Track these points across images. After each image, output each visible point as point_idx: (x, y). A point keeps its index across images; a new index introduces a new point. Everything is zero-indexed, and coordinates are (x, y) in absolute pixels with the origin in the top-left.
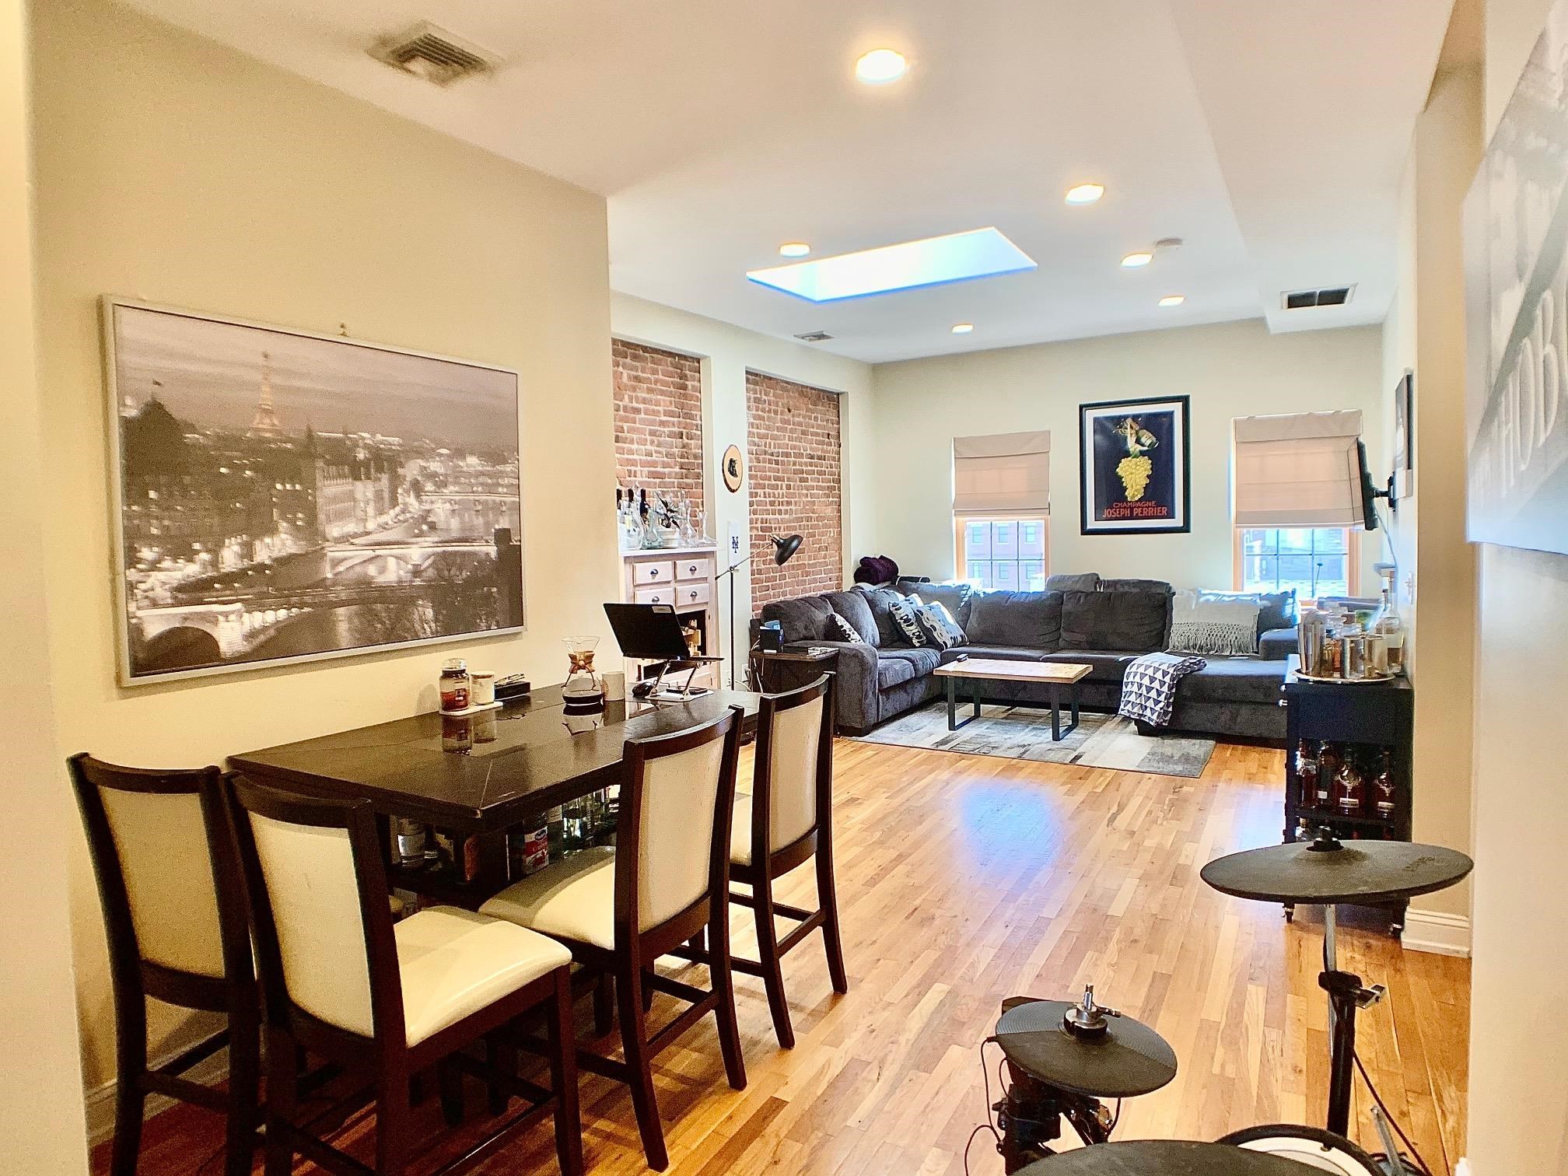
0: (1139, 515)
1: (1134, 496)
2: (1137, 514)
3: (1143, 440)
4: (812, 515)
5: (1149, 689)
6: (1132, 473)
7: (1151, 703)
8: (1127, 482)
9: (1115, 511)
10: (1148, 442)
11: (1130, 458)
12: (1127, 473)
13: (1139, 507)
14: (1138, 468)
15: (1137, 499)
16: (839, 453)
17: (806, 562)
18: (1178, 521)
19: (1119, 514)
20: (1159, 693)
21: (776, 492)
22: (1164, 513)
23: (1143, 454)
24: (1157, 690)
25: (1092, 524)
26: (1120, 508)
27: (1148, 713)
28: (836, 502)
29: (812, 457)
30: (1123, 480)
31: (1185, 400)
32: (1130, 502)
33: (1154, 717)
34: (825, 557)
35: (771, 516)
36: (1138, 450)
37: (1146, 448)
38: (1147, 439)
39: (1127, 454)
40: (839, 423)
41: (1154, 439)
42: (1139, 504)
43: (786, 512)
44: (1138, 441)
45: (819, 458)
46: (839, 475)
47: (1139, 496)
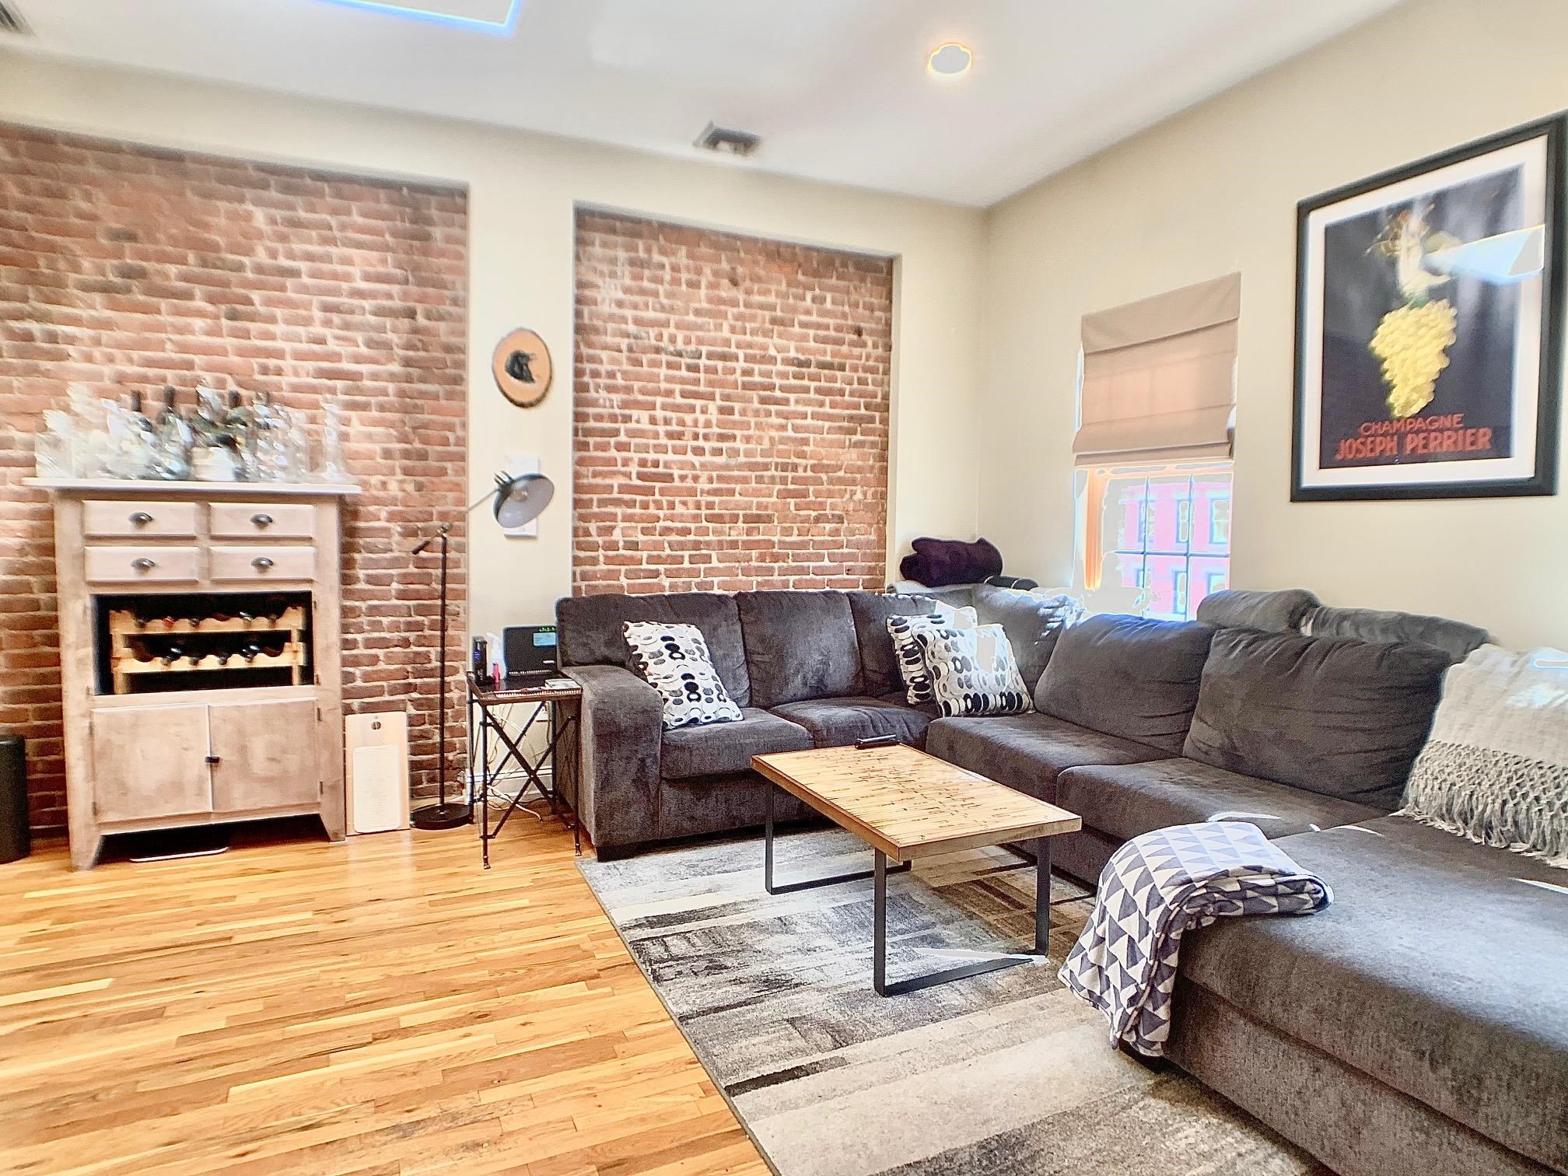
0: (1420, 451)
1: (1408, 405)
2: (1413, 450)
4: (797, 461)
6: (1406, 347)
8: (1394, 370)
9: (1364, 443)
11: (1403, 311)
12: (1397, 348)
13: (1417, 432)
14: (1422, 331)
15: (1415, 410)
16: (887, 360)
17: (775, 539)
18: (1520, 464)
19: (1372, 450)
21: (689, 418)
22: (1485, 442)
23: (1434, 293)
25: (1314, 476)
26: (1374, 434)
28: (873, 445)
29: (801, 364)
30: (1386, 365)
32: (1399, 419)
34: (836, 532)
35: (670, 456)
36: (1423, 286)
37: (1445, 279)
39: (1401, 300)
40: (888, 308)
42: (1419, 424)
43: (718, 452)
44: (1427, 265)
45: (829, 366)
46: (886, 397)
47: (1422, 404)
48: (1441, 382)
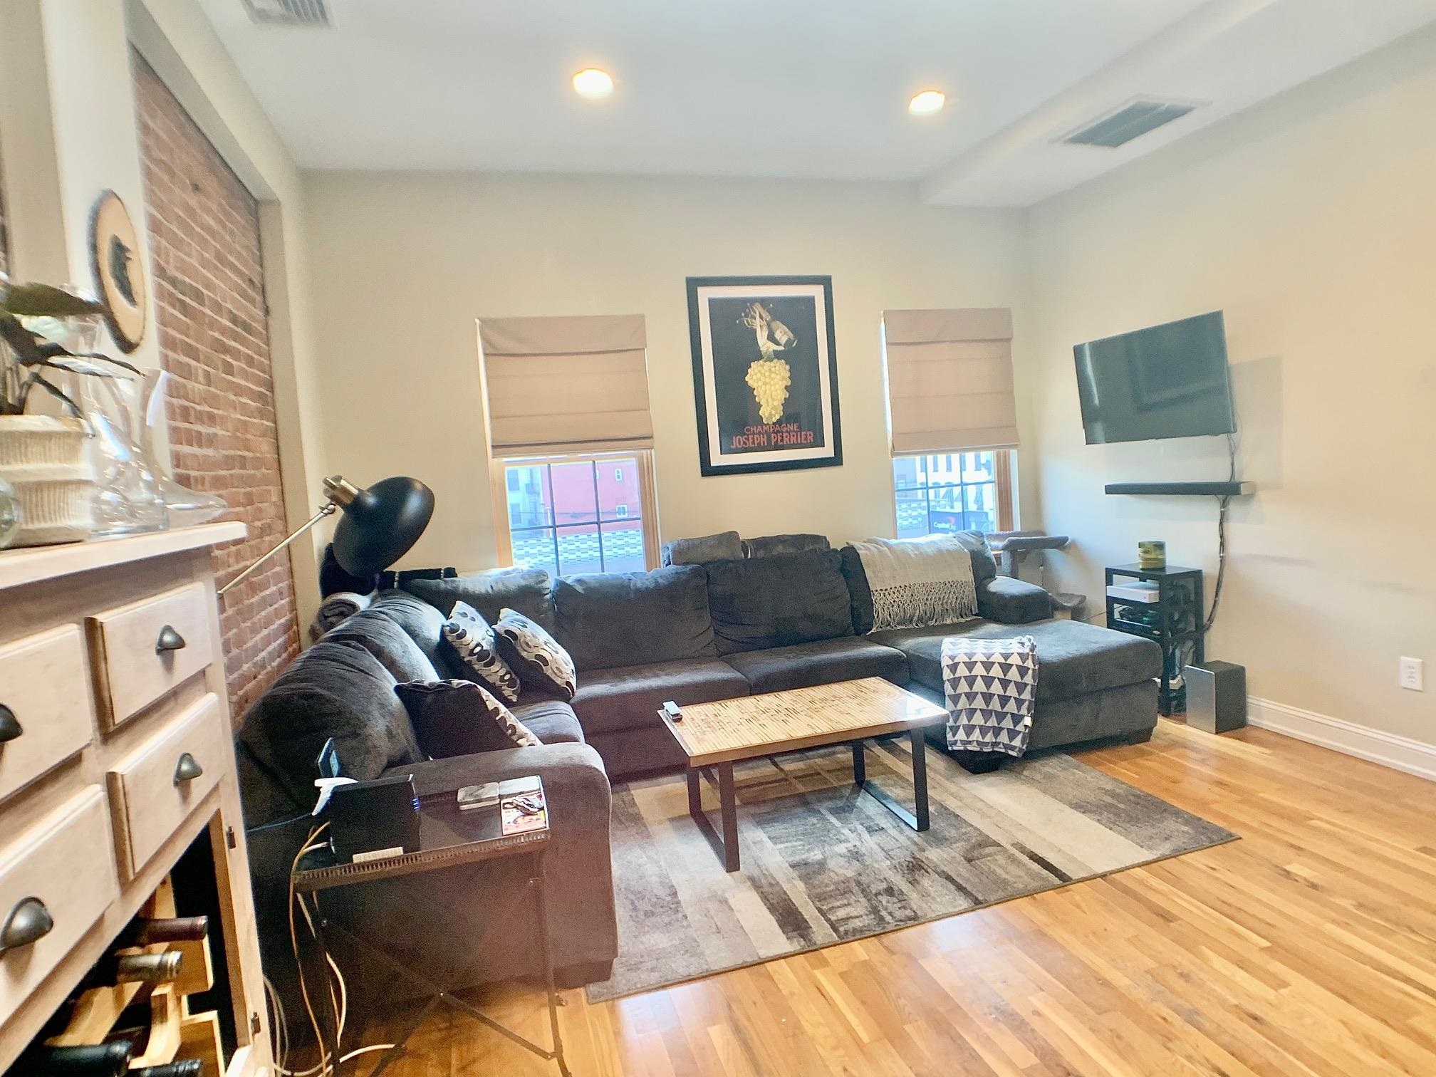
0: (779, 443)
1: (771, 415)
2: (776, 442)
3: (778, 335)
5: (1004, 700)
6: (765, 384)
7: (1008, 723)
8: (760, 396)
9: (748, 439)
10: (783, 340)
11: (761, 362)
12: (760, 383)
13: (778, 432)
14: (773, 375)
15: (774, 420)
18: (827, 450)
20: (1019, 703)
22: (810, 438)
23: (777, 355)
24: (1015, 698)
25: (716, 459)
26: (754, 434)
27: (1004, 738)
30: (755, 393)
31: (826, 282)
32: (766, 425)
33: (1017, 742)
36: (771, 350)
37: (782, 348)
38: (783, 334)
39: (758, 356)
41: (791, 335)
42: (777, 428)
44: (771, 338)
47: (778, 417)
48: (786, 404)
